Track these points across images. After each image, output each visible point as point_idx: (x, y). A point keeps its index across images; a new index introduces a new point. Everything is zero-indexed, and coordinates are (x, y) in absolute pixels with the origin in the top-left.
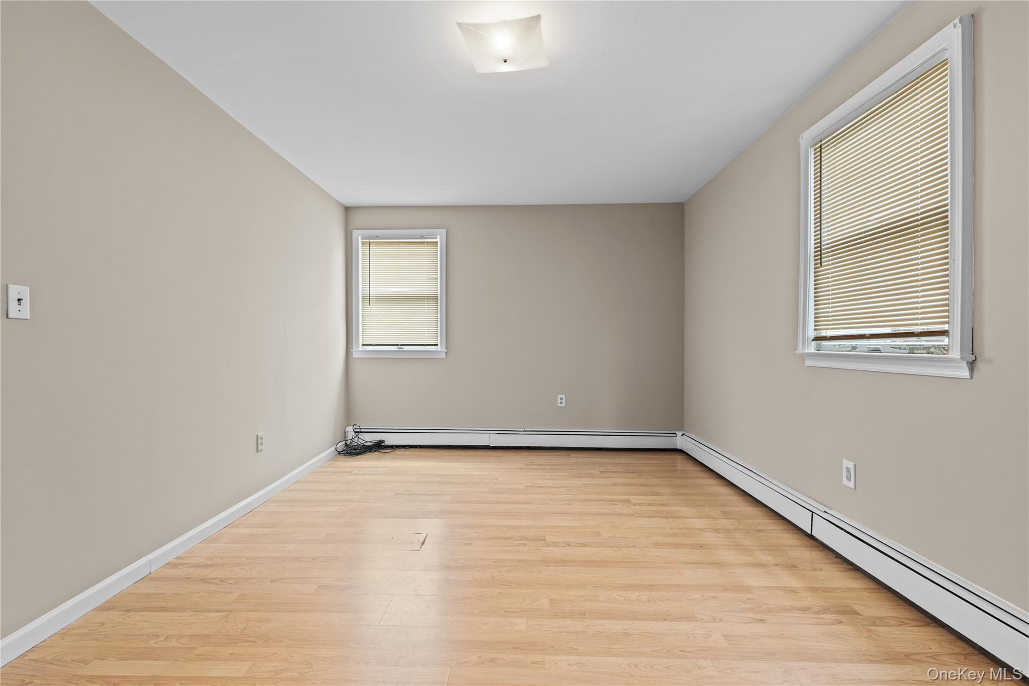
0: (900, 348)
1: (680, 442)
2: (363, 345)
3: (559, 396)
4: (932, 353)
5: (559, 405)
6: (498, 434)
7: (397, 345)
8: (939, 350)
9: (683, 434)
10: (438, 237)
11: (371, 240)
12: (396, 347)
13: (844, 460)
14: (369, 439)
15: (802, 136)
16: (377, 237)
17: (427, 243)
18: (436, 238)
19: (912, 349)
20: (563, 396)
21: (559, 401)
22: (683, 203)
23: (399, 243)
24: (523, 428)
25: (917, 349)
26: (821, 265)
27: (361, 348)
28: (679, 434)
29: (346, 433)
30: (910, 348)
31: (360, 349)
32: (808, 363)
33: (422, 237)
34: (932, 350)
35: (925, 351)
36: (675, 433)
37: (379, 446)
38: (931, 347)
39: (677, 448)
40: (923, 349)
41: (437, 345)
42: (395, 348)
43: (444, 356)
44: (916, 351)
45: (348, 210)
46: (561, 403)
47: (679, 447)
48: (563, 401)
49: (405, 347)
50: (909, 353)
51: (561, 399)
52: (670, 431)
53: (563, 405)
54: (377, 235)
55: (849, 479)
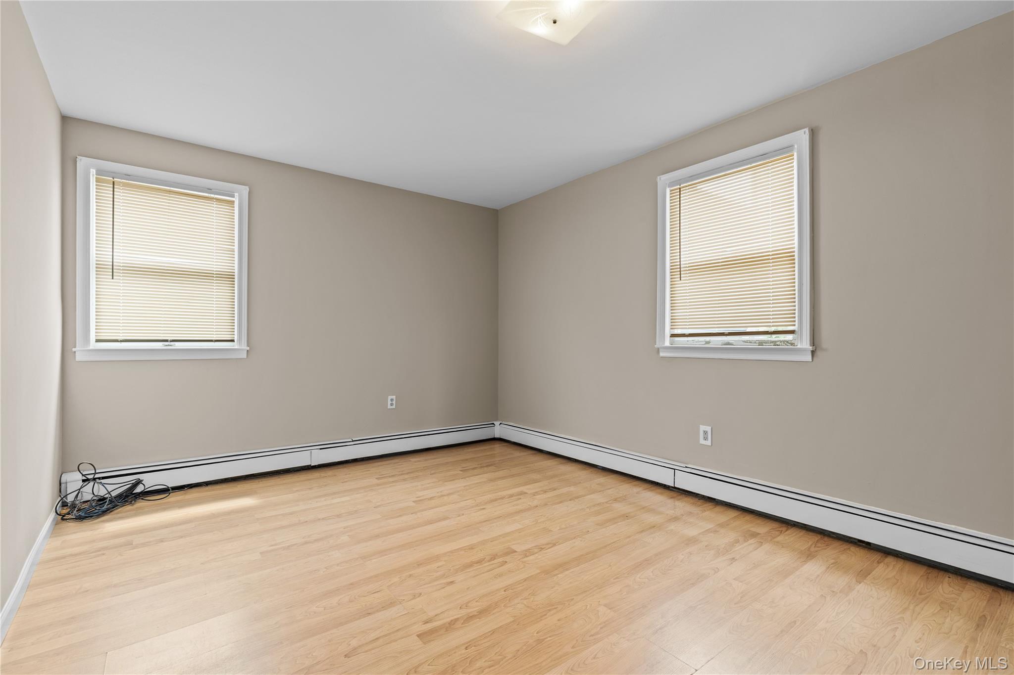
0: (751, 342)
1: (498, 431)
2: (97, 341)
3: (390, 397)
4: (778, 345)
5: (389, 407)
6: (321, 449)
7: (167, 341)
8: (784, 343)
9: (501, 424)
10: (236, 194)
11: (115, 179)
12: (161, 344)
13: (701, 426)
14: (115, 487)
15: (660, 178)
16: (128, 176)
17: (217, 200)
18: (233, 197)
19: (761, 343)
20: (394, 397)
21: (389, 402)
22: (497, 210)
23: (170, 192)
24: (349, 438)
25: (766, 343)
26: (680, 280)
27: (93, 345)
28: (497, 423)
29: (63, 486)
30: (759, 342)
31: (91, 347)
32: (662, 354)
33: (209, 190)
34: (778, 343)
35: (772, 344)
36: (493, 424)
37: (130, 496)
38: (777, 342)
39: (495, 437)
40: (771, 343)
41: (233, 341)
42: (159, 345)
43: (245, 356)
44: (764, 344)
45: (66, 120)
46: (392, 405)
47: (497, 436)
48: (394, 402)
49: (177, 344)
50: (759, 345)
51: (392, 400)
52: (488, 422)
53: (394, 407)
54: (129, 173)
55: (706, 439)
